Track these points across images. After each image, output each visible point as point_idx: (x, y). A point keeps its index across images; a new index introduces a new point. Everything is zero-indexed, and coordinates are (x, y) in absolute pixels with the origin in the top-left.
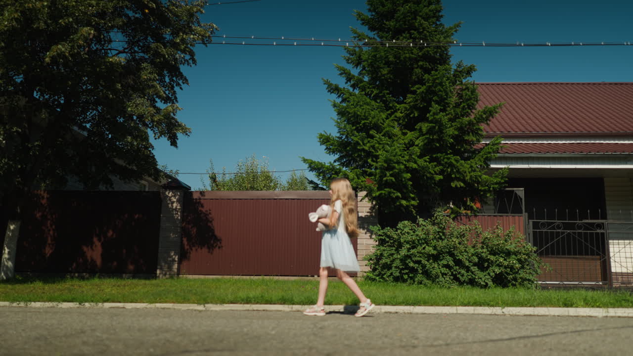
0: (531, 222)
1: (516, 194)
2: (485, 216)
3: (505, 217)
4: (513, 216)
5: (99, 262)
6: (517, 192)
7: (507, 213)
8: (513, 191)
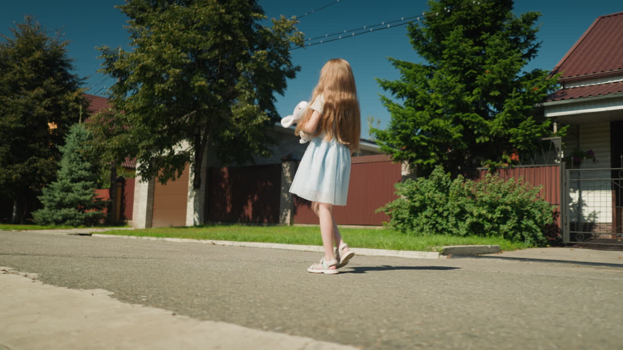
0: (568, 171)
1: (553, 143)
2: (521, 168)
3: (542, 168)
4: (549, 166)
5: (251, 217)
6: (554, 141)
7: (544, 163)
8: (549, 141)
